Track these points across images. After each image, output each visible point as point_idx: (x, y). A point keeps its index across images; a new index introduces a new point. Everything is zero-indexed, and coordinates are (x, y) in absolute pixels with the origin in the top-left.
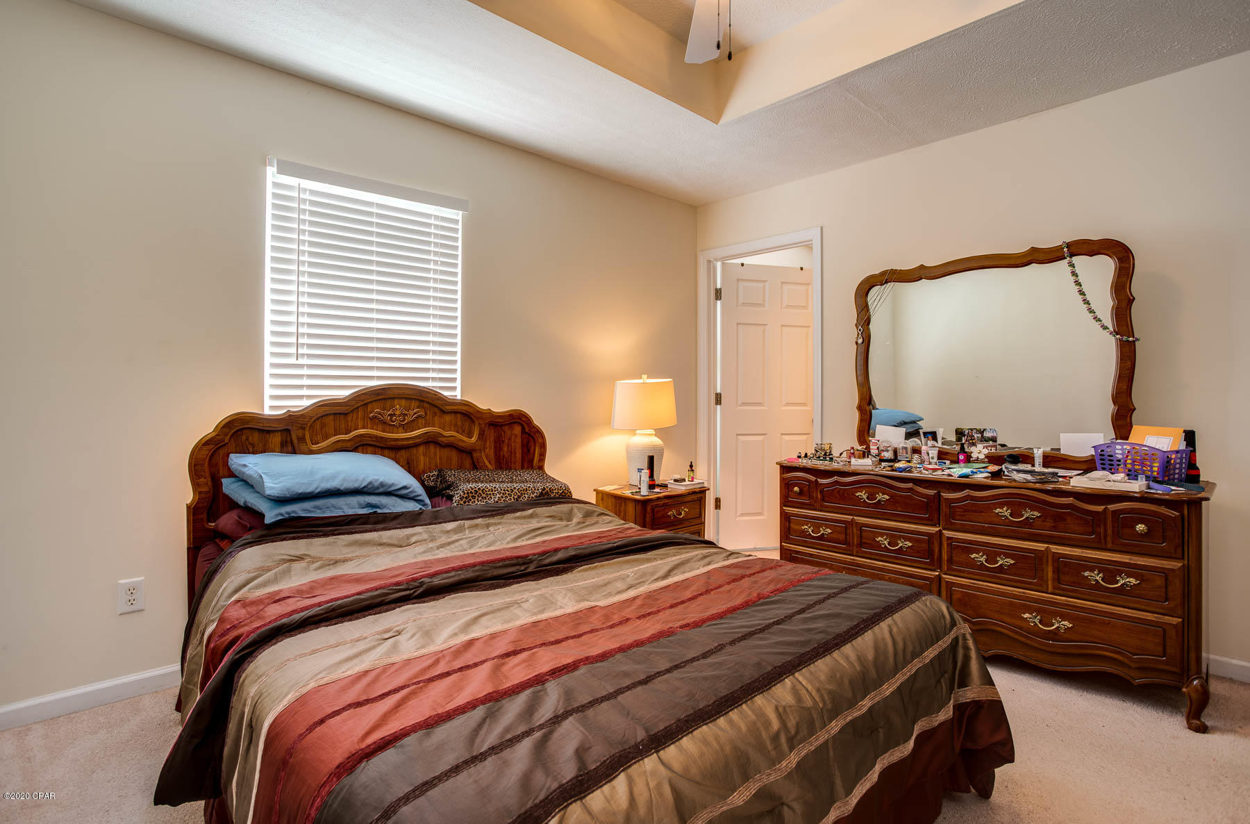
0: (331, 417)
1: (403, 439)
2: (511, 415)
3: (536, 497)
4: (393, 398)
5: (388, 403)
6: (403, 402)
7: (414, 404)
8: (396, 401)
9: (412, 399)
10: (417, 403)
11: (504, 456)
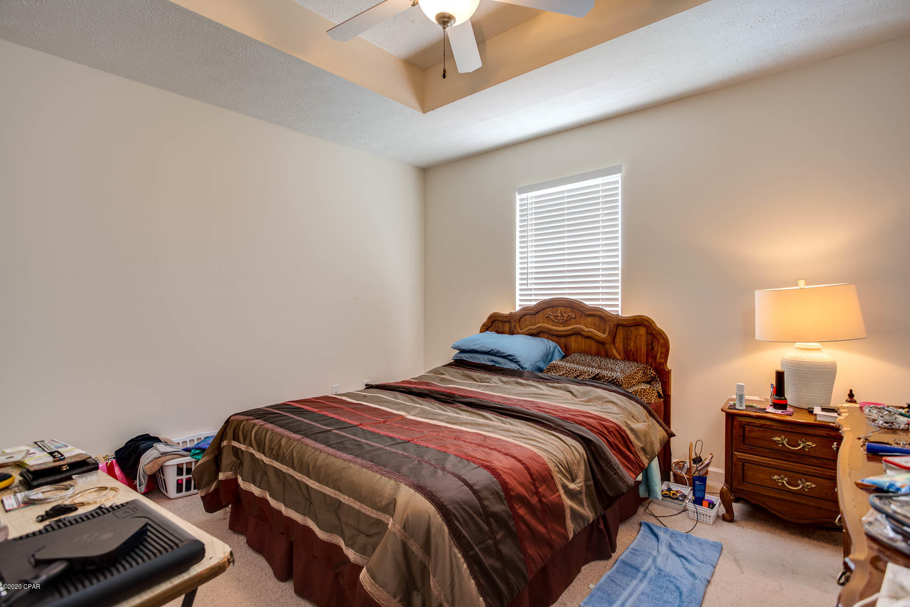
0: (528, 316)
1: (561, 331)
2: (634, 319)
3: (589, 379)
4: (557, 306)
5: (555, 308)
6: (563, 309)
7: (569, 310)
8: (559, 308)
9: (567, 307)
10: (571, 309)
11: (631, 350)
